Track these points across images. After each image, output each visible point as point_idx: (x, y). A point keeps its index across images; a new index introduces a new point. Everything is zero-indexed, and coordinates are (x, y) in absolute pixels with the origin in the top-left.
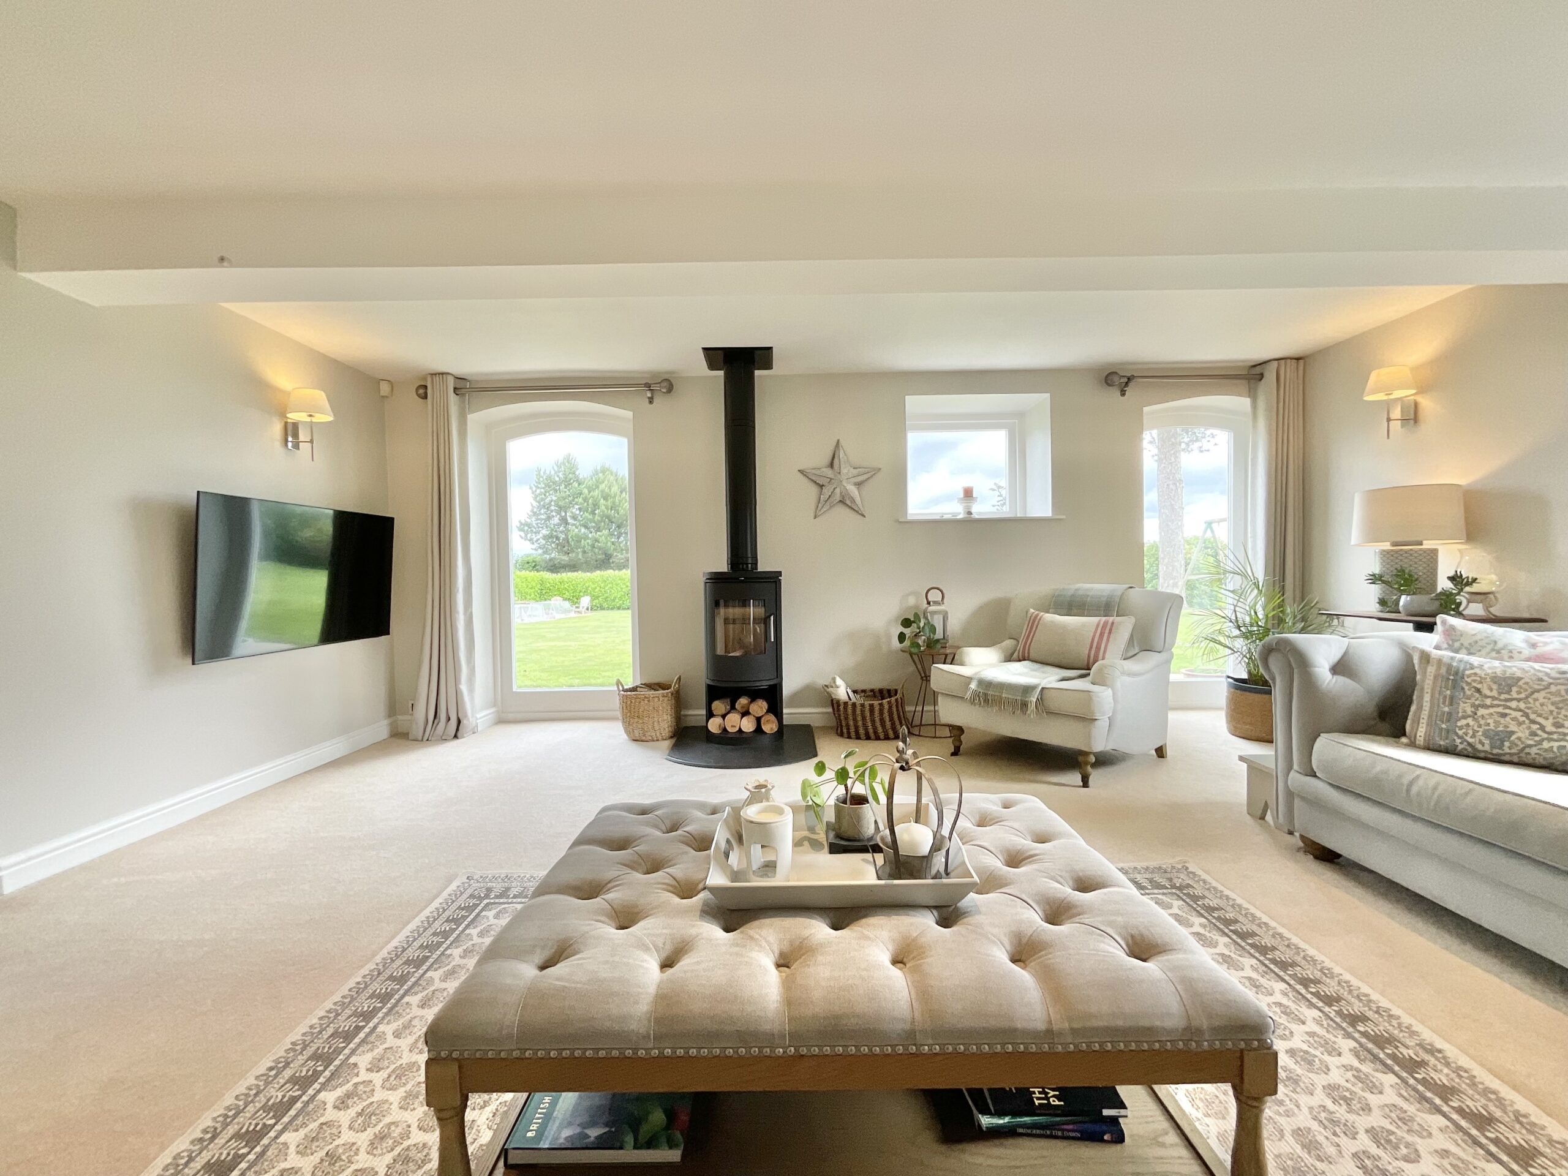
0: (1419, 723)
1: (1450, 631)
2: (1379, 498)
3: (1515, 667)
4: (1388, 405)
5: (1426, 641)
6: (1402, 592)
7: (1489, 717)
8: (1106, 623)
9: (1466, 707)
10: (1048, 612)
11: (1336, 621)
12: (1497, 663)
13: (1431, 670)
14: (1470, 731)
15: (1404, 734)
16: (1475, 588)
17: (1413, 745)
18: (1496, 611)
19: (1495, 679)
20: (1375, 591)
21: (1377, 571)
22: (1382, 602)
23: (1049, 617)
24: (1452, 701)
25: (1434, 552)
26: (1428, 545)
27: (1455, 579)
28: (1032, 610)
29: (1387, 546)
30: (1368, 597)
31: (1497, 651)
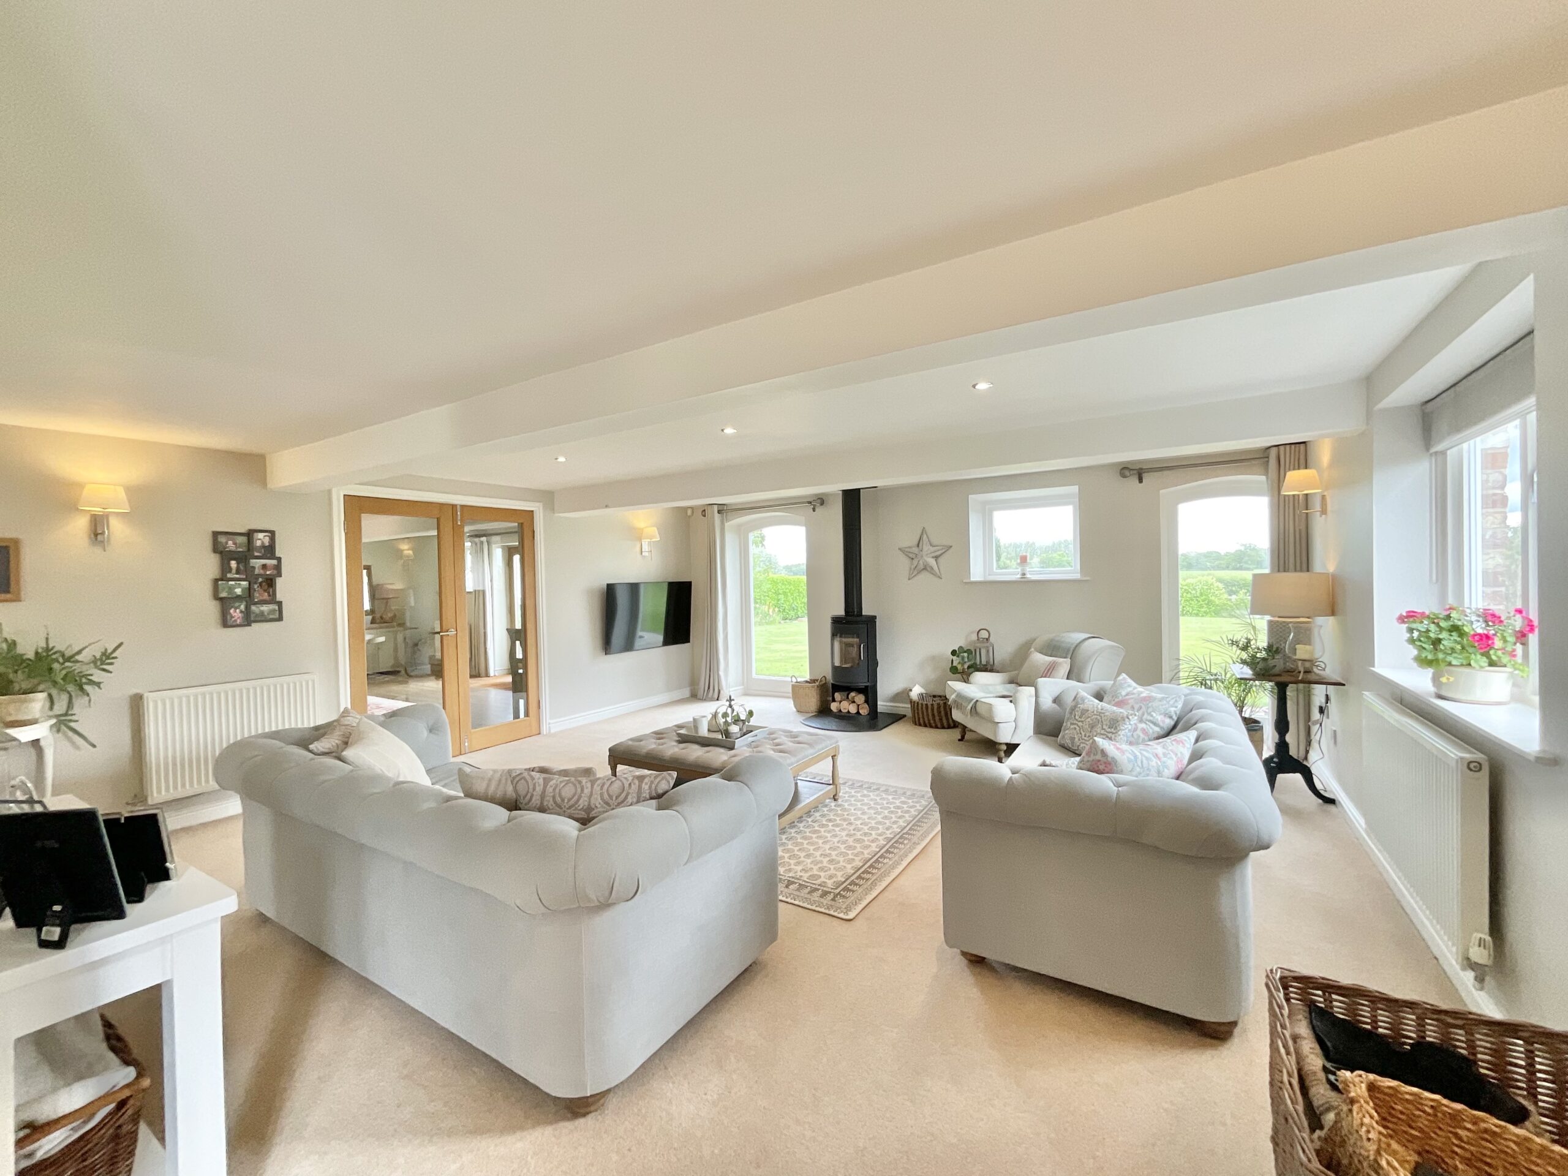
8: (1054, 663)
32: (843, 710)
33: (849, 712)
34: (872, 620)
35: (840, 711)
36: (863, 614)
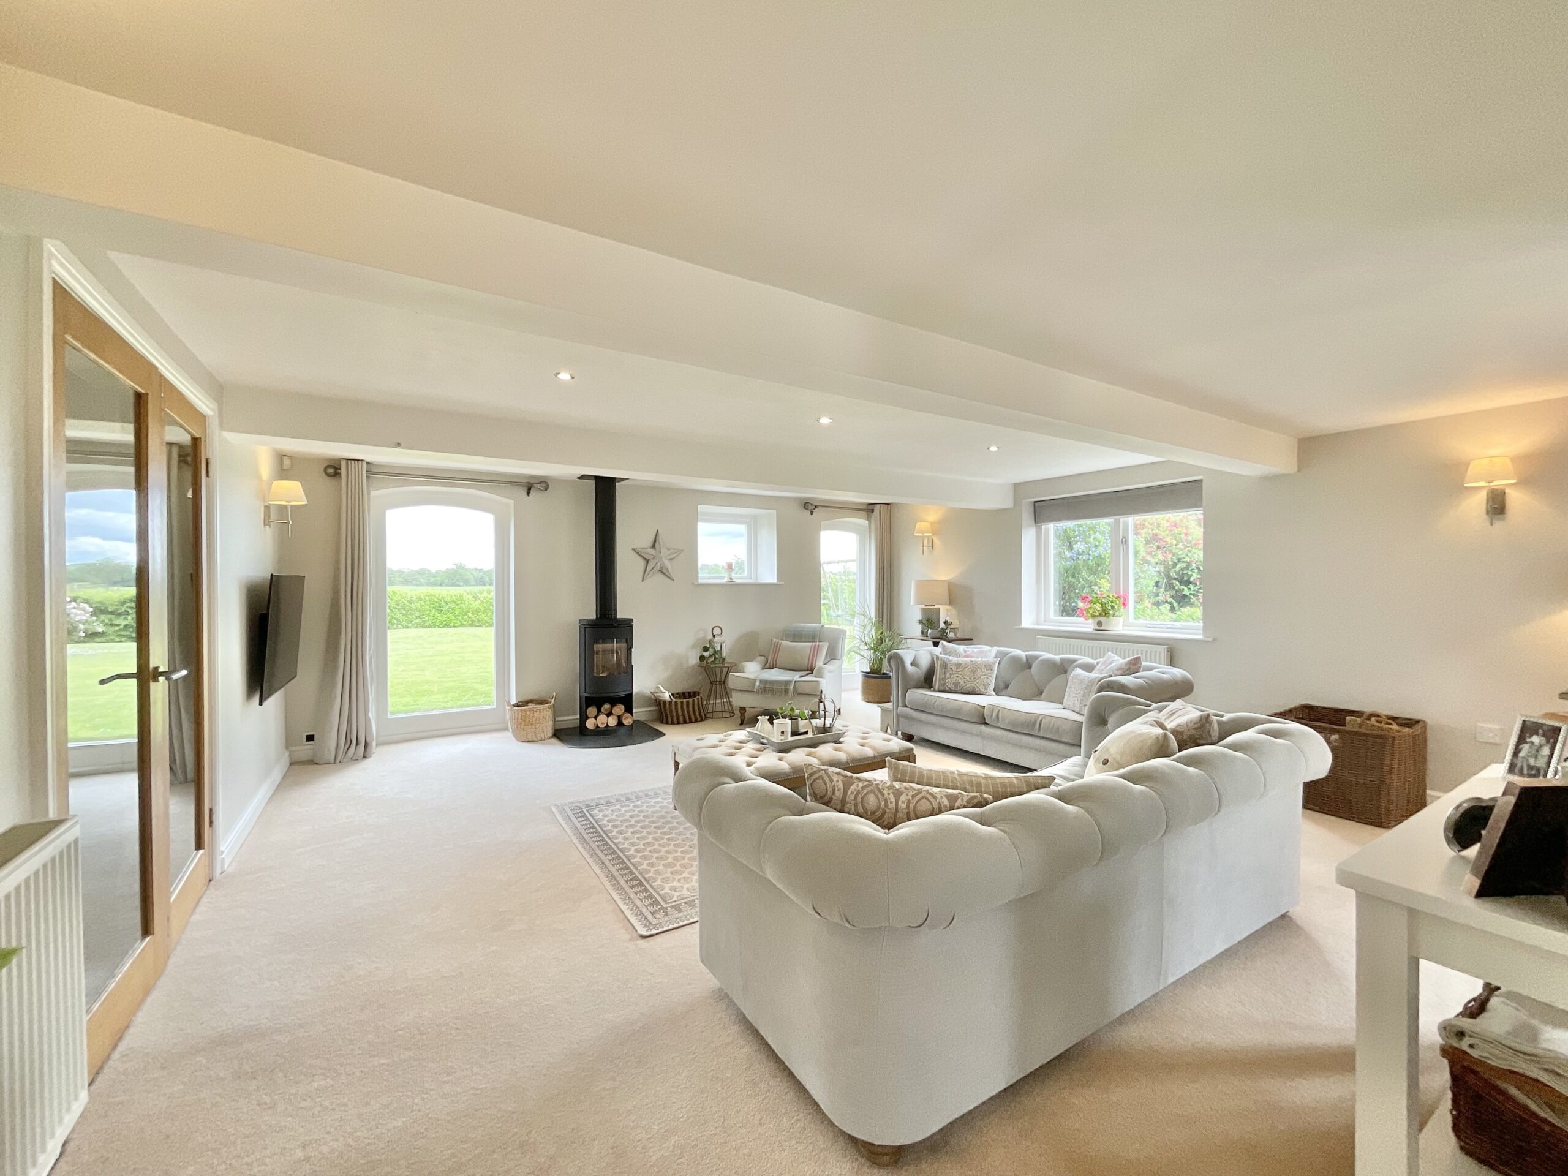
0: (936, 683)
1: (944, 647)
2: (921, 584)
3: (962, 660)
4: (923, 538)
5: (937, 651)
6: (928, 628)
7: (954, 679)
8: (815, 645)
9: (948, 675)
10: (782, 640)
11: (904, 641)
12: (956, 659)
13: (939, 662)
14: (950, 685)
15: (932, 687)
16: (952, 626)
17: (934, 691)
18: (959, 636)
19: (956, 664)
20: (919, 628)
21: (920, 619)
22: (922, 633)
23: (785, 643)
24: (945, 674)
25: (939, 609)
26: (937, 606)
27: (945, 622)
28: (775, 640)
29: (923, 606)
30: (917, 629)
31: (957, 655)
32: (600, 726)
33: (607, 725)
34: (628, 624)
35: (597, 726)
36: (618, 617)
